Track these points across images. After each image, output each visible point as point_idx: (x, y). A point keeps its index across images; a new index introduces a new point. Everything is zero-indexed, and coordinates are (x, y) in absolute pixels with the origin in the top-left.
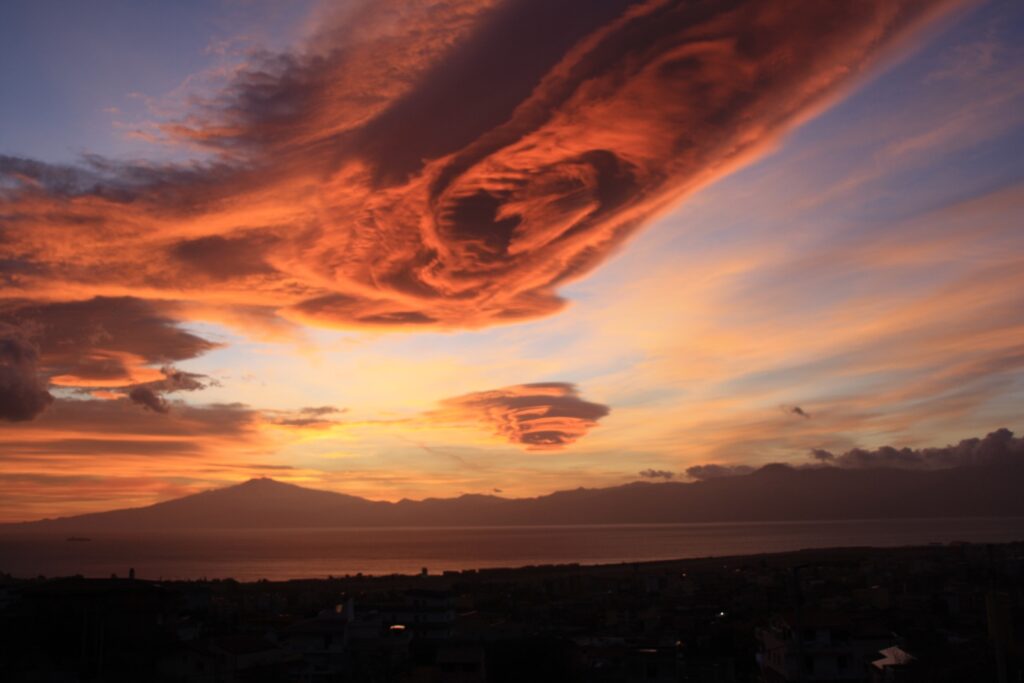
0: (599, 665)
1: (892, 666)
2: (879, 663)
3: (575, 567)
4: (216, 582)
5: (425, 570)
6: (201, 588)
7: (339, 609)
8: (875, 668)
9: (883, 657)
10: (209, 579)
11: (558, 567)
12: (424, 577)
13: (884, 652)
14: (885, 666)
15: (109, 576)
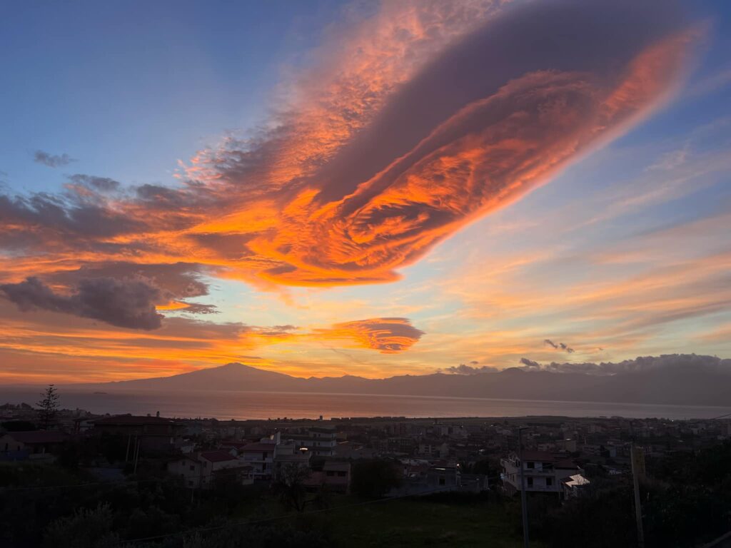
0: (413, 476)
1: (576, 486)
2: (569, 484)
3: (403, 419)
4: (205, 420)
5: (321, 417)
6: (198, 423)
7: (272, 437)
8: (567, 486)
9: (572, 480)
10: (202, 419)
11: (394, 418)
12: (320, 421)
13: (572, 477)
14: (573, 486)
15: (146, 415)
